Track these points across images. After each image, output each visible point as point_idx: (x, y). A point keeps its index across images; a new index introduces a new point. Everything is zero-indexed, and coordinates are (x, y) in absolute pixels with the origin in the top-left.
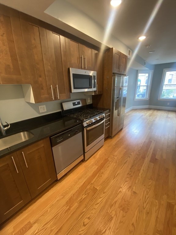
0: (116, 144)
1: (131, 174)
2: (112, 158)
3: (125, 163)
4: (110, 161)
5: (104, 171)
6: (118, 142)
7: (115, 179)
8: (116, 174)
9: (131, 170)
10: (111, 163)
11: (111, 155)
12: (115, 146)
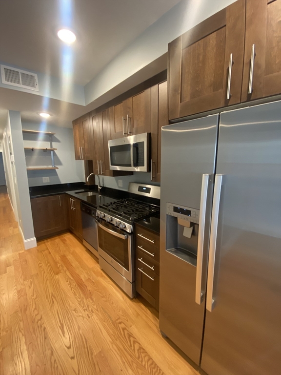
0: (130, 335)
1: (37, 322)
2: (88, 306)
3: (62, 325)
4: (85, 300)
5: (72, 286)
6: (141, 348)
7: (51, 295)
8: (56, 300)
9: (43, 329)
10: (79, 300)
11: (95, 307)
12: (124, 329)
